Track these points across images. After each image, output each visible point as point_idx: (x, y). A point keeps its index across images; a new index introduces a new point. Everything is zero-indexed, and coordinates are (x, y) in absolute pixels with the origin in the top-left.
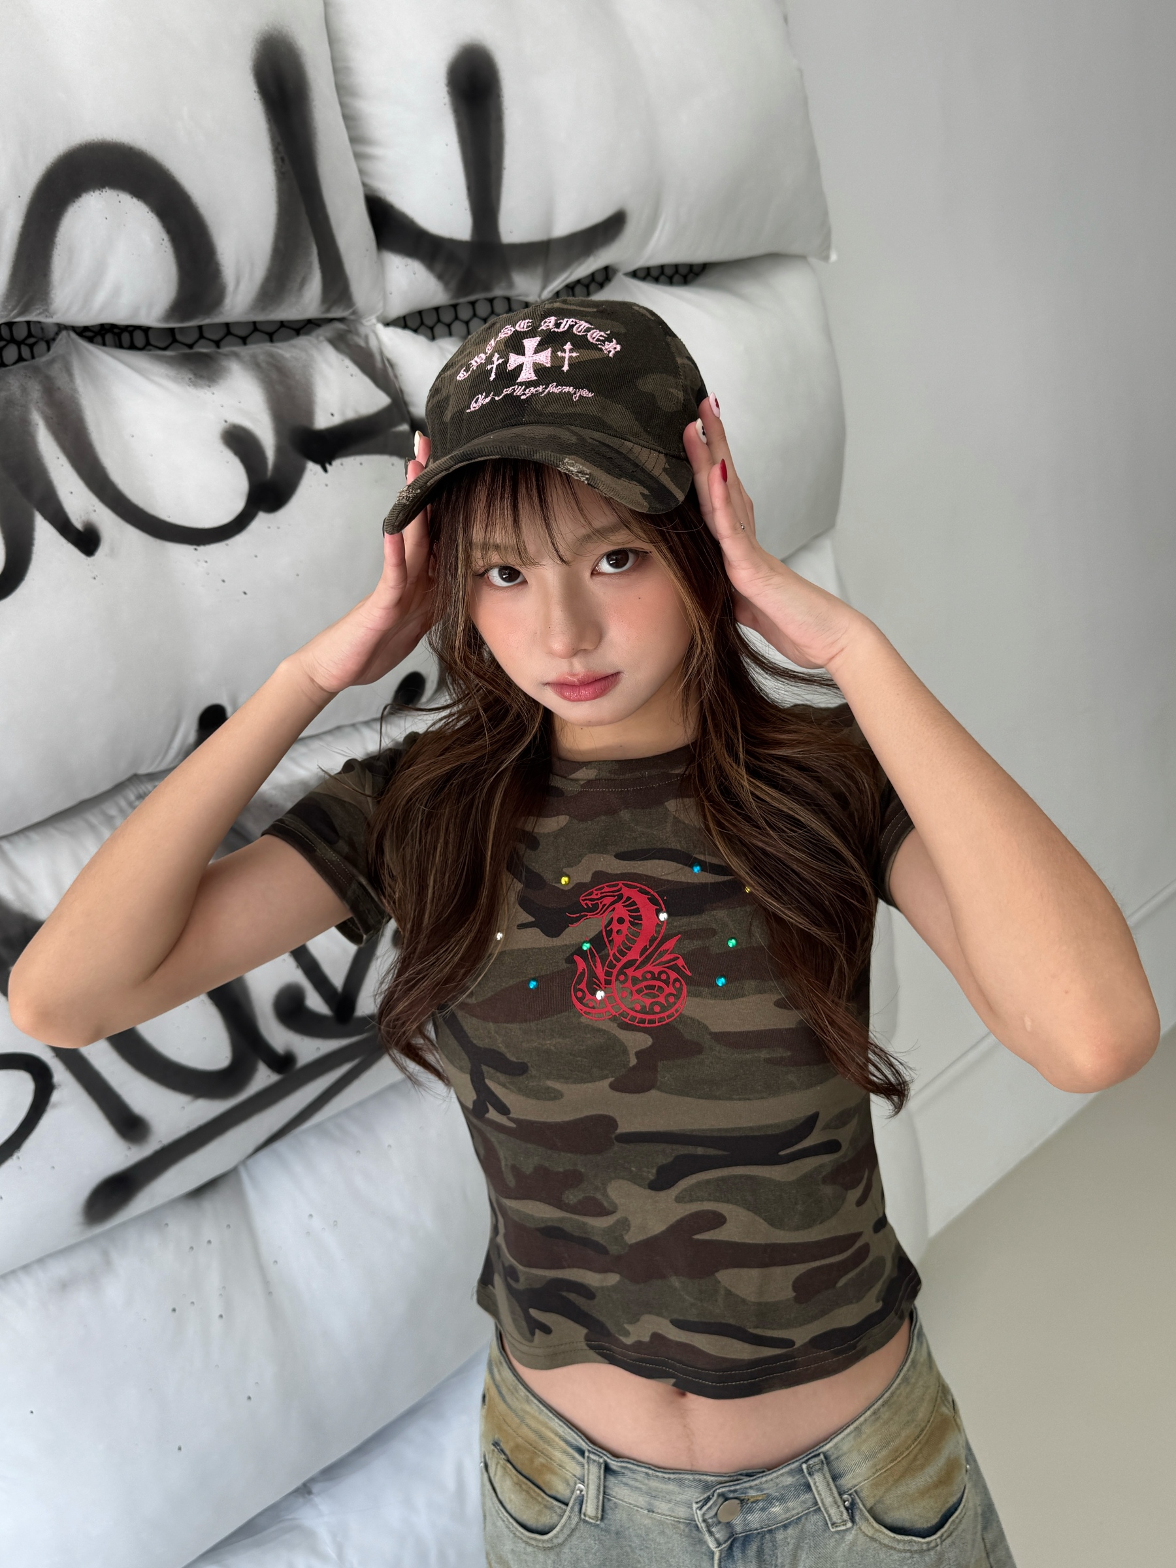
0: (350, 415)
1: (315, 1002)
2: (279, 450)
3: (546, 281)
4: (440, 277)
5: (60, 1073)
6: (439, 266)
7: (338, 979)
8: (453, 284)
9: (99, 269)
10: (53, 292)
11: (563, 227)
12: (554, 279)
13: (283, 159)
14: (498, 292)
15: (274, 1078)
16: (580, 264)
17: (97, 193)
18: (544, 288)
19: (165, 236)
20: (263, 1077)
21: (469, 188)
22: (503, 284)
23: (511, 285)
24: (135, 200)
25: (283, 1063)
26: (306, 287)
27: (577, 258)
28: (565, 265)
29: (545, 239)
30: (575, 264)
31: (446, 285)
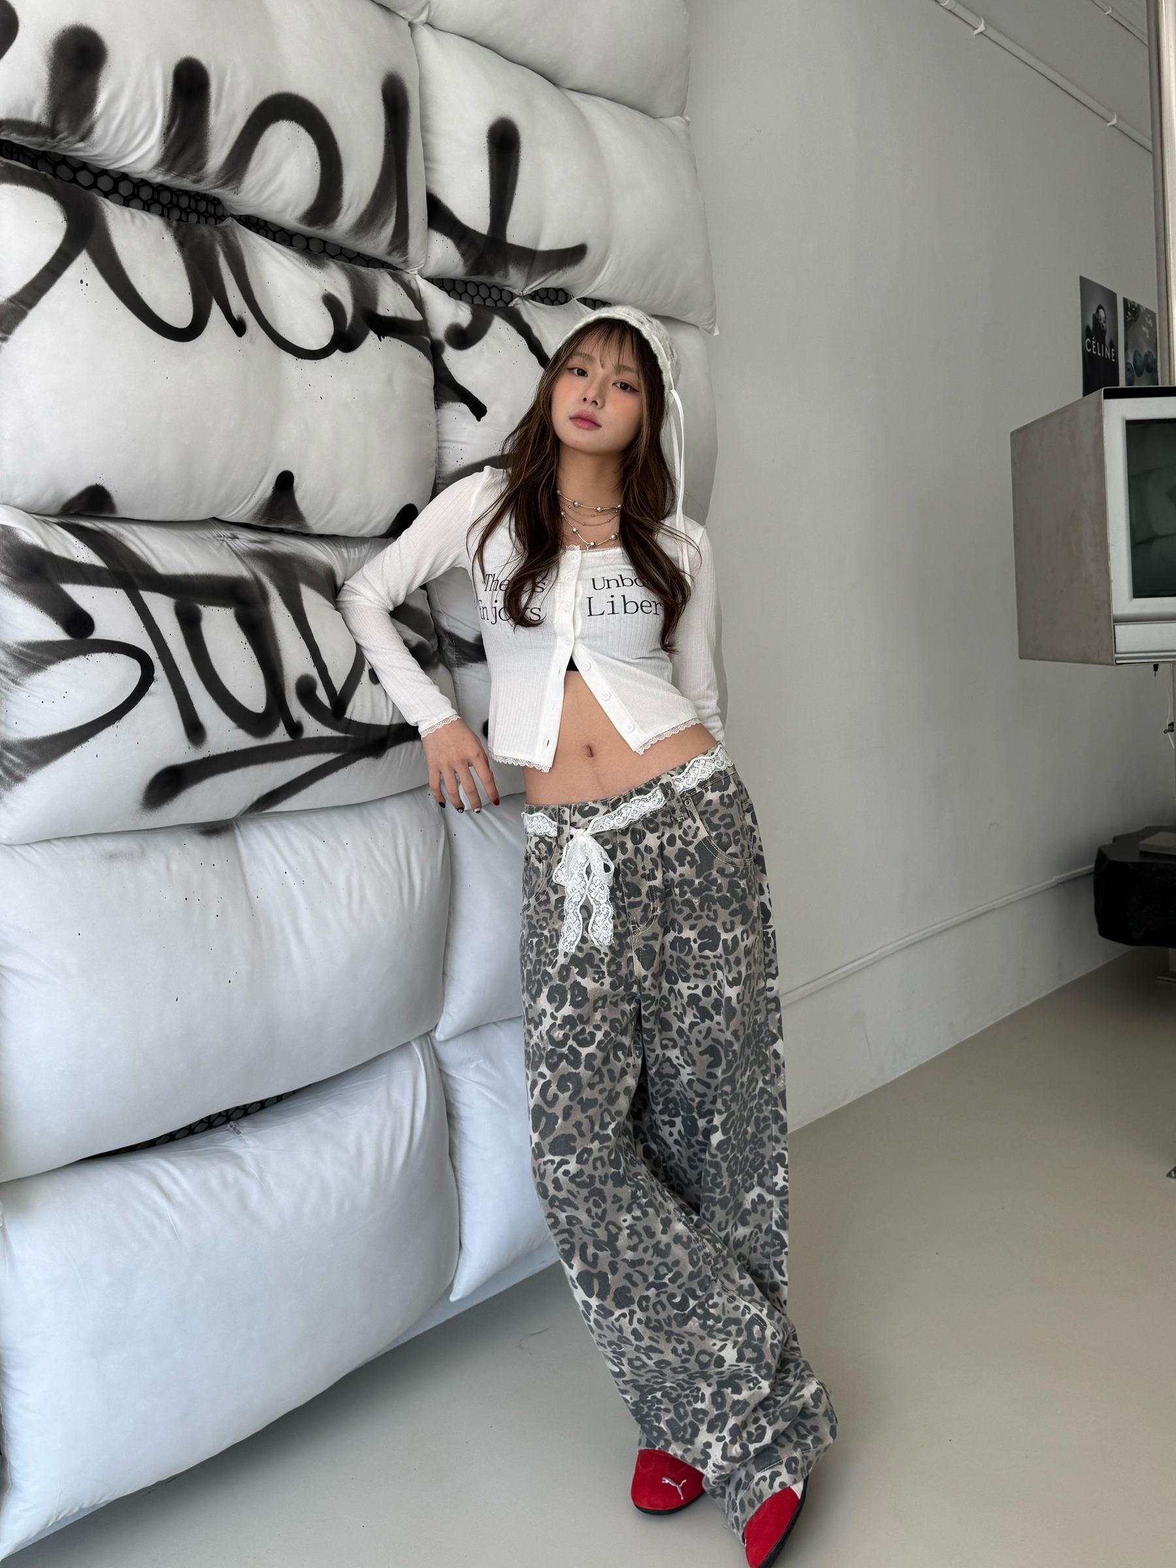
0: (399, 315)
1: (322, 694)
2: (354, 317)
3: (529, 280)
4: (463, 255)
5: (159, 672)
6: (464, 247)
7: (338, 684)
8: (470, 262)
9: (277, 169)
10: (247, 175)
11: (544, 245)
12: (535, 280)
13: (389, 142)
14: (497, 279)
15: (287, 738)
16: (553, 274)
17: (288, 122)
18: (526, 286)
19: (318, 160)
20: (280, 735)
21: (491, 201)
22: (502, 273)
23: (506, 275)
24: (307, 134)
25: (295, 729)
26: (385, 227)
27: (552, 269)
28: (543, 272)
29: (534, 248)
30: (549, 274)
31: (466, 261)
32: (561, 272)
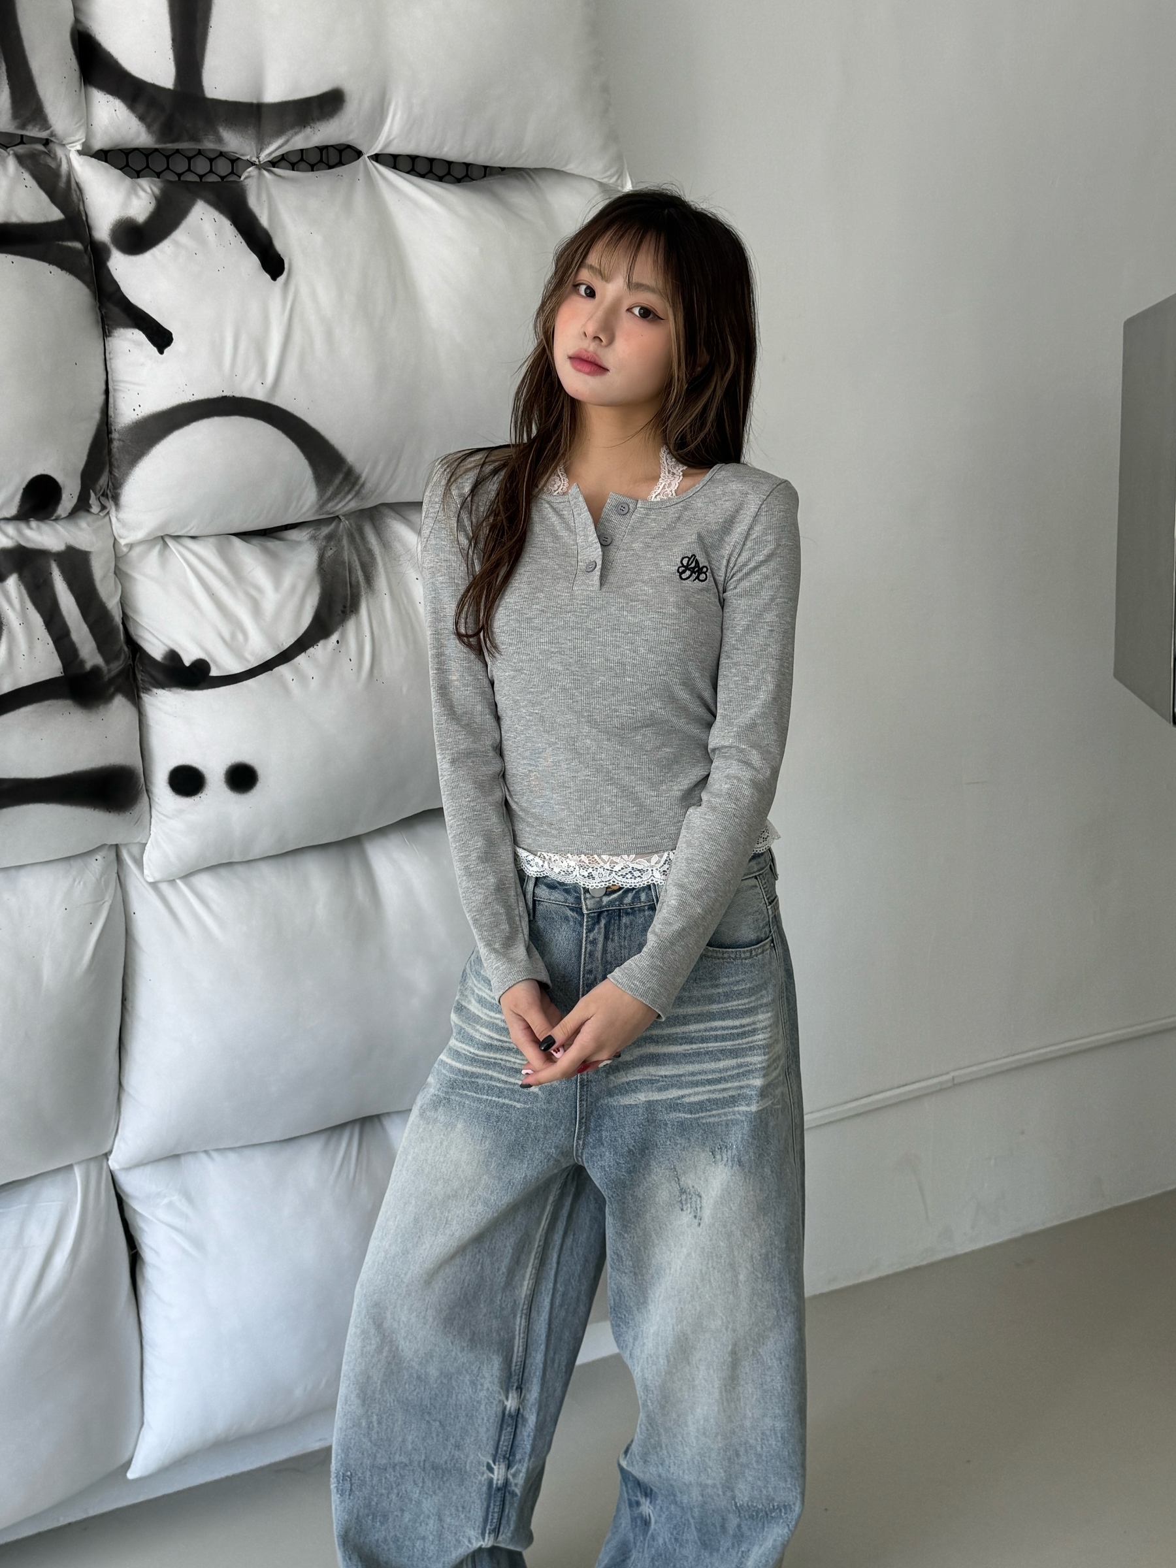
0: (11, 218)
3: (261, 145)
4: (142, 118)
6: (141, 108)
8: (156, 127)
11: (273, 94)
12: (269, 144)
14: (209, 145)
16: (296, 134)
18: (261, 150)
21: (173, 40)
23: (220, 140)
27: (292, 127)
28: (280, 132)
29: (255, 101)
30: (290, 133)
31: (149, 127)
32: (308, 130)
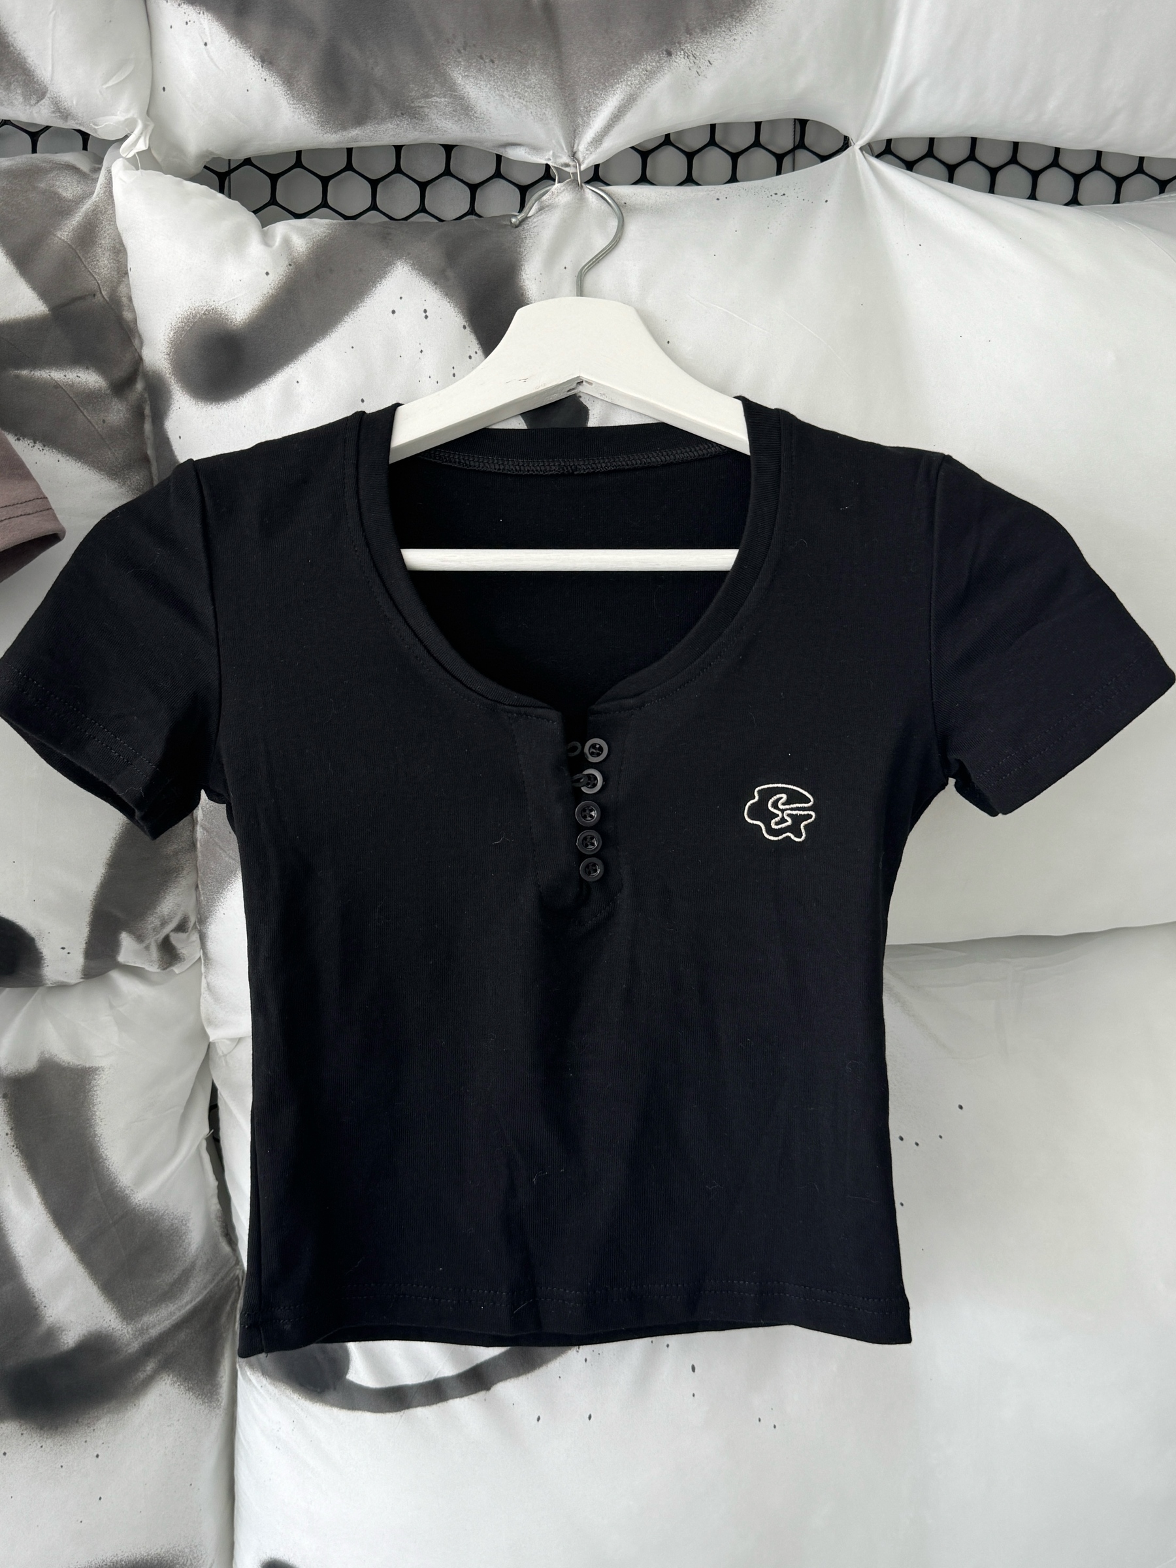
32: (680, 62)
